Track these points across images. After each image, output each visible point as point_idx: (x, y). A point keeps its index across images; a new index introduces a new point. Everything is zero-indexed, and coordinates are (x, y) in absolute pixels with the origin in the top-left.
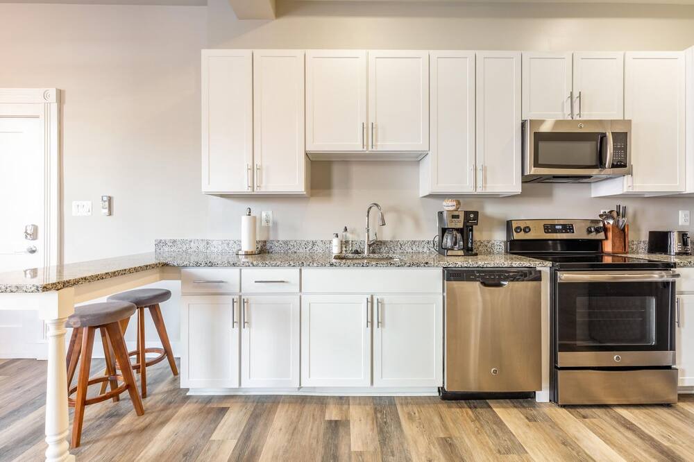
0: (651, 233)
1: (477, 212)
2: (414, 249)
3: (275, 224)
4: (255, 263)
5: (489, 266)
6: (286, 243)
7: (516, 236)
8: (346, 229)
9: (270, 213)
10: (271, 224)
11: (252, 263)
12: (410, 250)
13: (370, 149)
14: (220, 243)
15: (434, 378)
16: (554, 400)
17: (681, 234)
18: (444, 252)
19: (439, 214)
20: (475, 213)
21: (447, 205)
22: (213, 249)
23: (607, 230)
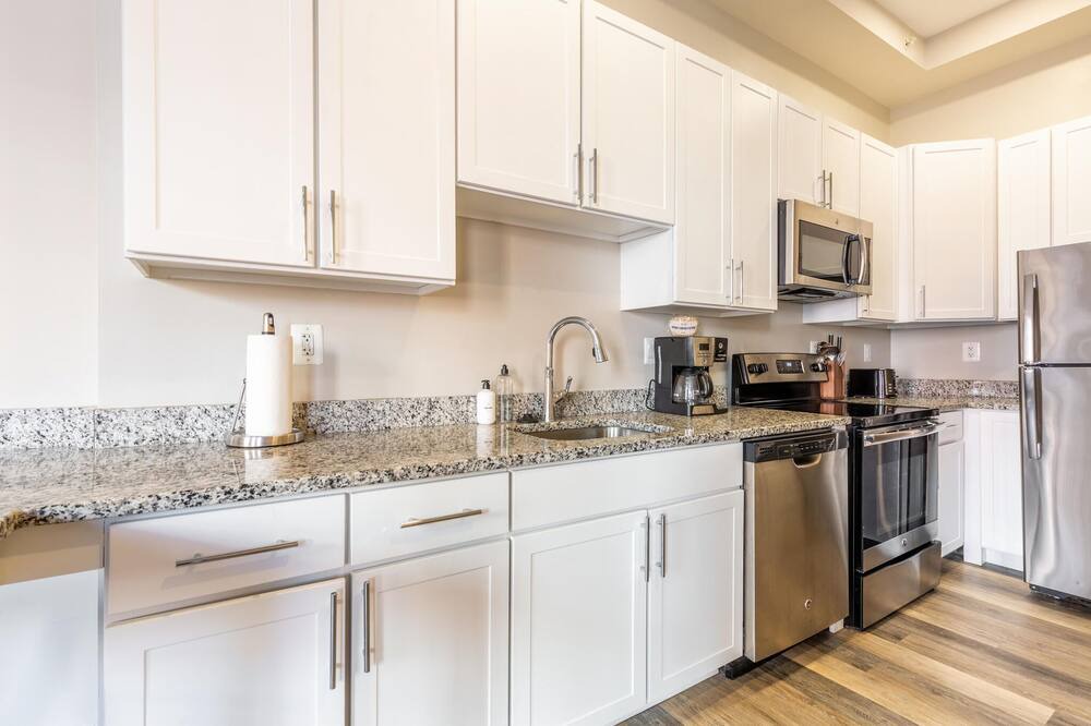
0: (851, 371)
1: (726, 340)
2: (616, 406)
3: (330, 360)
4: (398, 470)
5: (796, 430)
6: (363, 406)
7: (752, 379)
8: (505, 371)
9: (315, 330)
10: (317, 360)
11: (390, 473)
12: (610, 409)
13: (587, 202)
14: (150, 417)
15: (732, 645)
16: (855, 620)
17: (890, 373)
18: (680, 408)
19: (659, 341)
20: (725, 341)
21: (681, 327)
22: (118, 436)
23: (826, 368)
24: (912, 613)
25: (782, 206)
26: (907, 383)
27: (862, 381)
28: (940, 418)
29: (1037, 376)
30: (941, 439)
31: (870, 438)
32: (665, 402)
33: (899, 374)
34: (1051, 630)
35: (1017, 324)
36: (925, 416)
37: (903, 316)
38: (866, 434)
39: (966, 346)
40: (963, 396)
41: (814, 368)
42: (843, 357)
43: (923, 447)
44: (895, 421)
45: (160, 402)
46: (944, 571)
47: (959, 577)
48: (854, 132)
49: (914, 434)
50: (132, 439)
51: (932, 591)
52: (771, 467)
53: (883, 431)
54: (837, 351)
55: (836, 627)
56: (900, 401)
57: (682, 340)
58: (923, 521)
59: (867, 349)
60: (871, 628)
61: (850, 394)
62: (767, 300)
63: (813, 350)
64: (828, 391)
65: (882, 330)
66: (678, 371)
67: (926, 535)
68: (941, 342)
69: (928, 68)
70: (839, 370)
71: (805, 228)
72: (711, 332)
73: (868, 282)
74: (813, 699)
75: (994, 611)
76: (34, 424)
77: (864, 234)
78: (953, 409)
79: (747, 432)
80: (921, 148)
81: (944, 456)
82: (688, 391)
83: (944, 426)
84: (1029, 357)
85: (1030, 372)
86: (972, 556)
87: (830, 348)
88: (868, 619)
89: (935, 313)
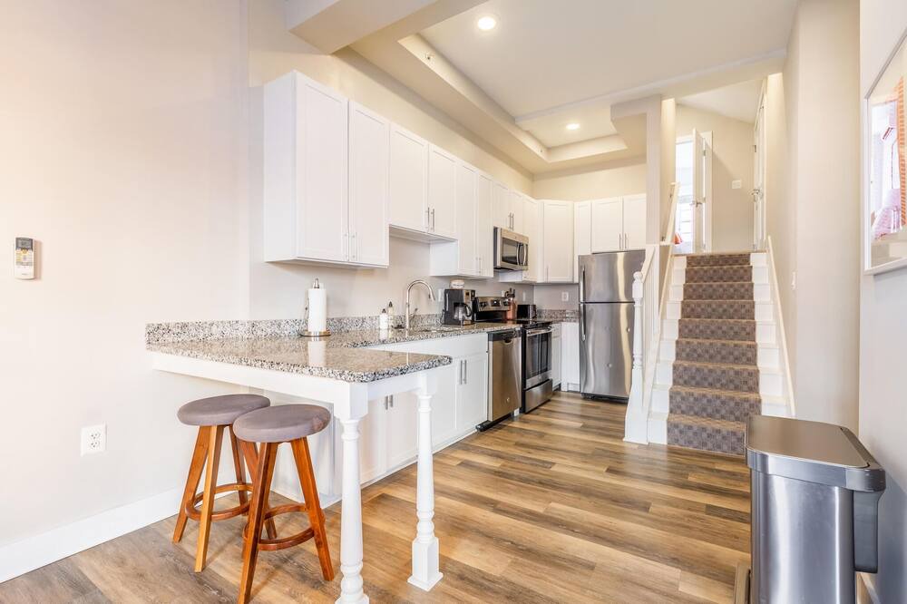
0: (518, 305)
1: (475, 290)
5: (502, 330)
7: (480, 309)
8: (391, 305)
13: (430, 231)
15: (484, 414)
16: (523, 410)
17: (534, 306)
18: (457, 323)
19: (446, 291)
20: (473, 291)
21: (457, 285)
22: (259, 333)
23: (509, 304)
24: (542, 407)
25: (495, 229)
26: (540, 312)
27: (523, 311)
28: (553, 325)
29: (584, 306)
30: (553, 335)
31: (529, 333)
32: (449, 319)
33: (538, 308)
34: (587, 406)
35: (578, 284)
36: (546, 325)
37: (539, 280)
38: (528, 331)
39: (563, 293)
40: (562, 316)
41: (505, 304)
42: (515, 299)
43: (547, 337)
44: (536, 326)
45: (273, 318)
46: (554, 394)
47: (560, 396)
48: (521, 194)
49: (543, 331)
50: (264, 334)
51: (549, 400)
52: (497, 342)
53: (532, 330)
54: (513, 296)
55: (516, 413)
56: (538, 319)
57: (459, 292)
58: (546, 370)
59: (524, 294)
60: (529, 413)
61: (518, 317)
62: (489, 273)
63: (503, 296)
64: (510, 315)
65: (530, 286)
66: (456, 305)
67: (546, 376)
68: (554, 291)
69: (550, 162)
70: (514, 305)
71: (505, 241)
72: (469, 287)
73: (526, 264)
74: (512, 432)
75: (569, 404)
76: (221, 329)
77: (525, 243)
78: (558, 322)
79: (489, 329)
80: (547, 202)
81: (554, 341)
82: (460, 315)
83: (554, 328)
84: (582, 300)
85: (582, 305)
86: (564, 388)
87: (510, 294)
88: (527, 411)
89: (552, 279)
